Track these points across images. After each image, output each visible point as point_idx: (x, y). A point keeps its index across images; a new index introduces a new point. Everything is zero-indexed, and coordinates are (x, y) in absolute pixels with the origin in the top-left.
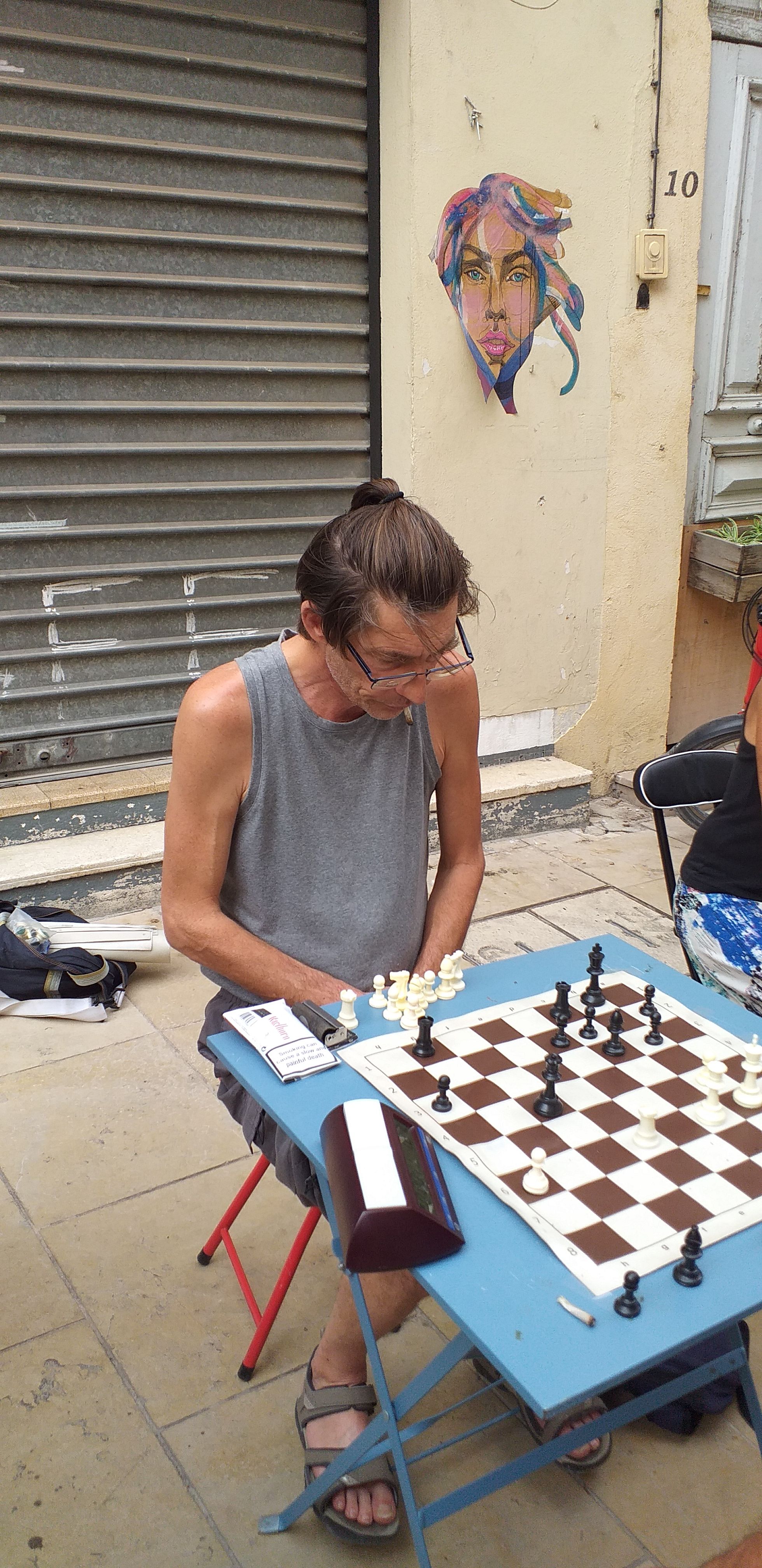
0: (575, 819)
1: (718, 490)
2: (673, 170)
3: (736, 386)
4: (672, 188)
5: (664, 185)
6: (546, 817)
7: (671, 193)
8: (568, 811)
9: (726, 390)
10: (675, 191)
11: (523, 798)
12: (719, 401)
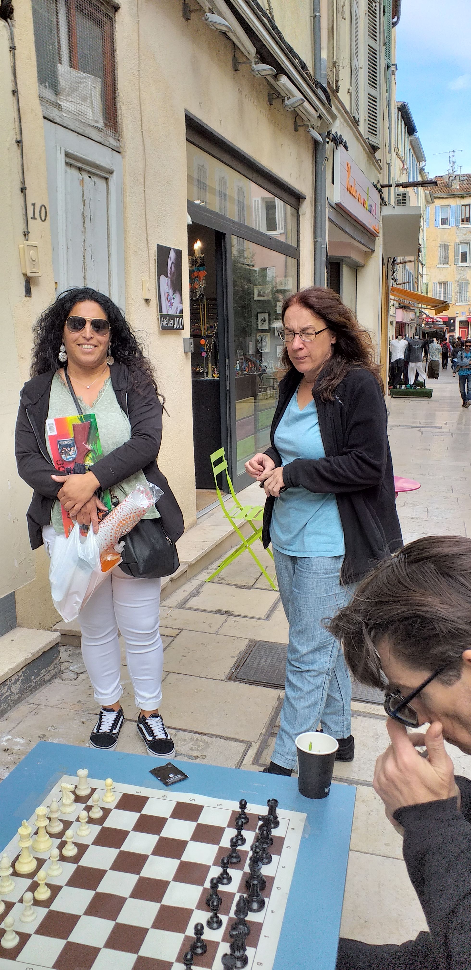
0: (54, 672)
2: (33, 202)
5: (30, 212)
6: (39, 678)
7: (34, 218)
8: (50, 668)
10: (36, 216)
11: (24, 669)
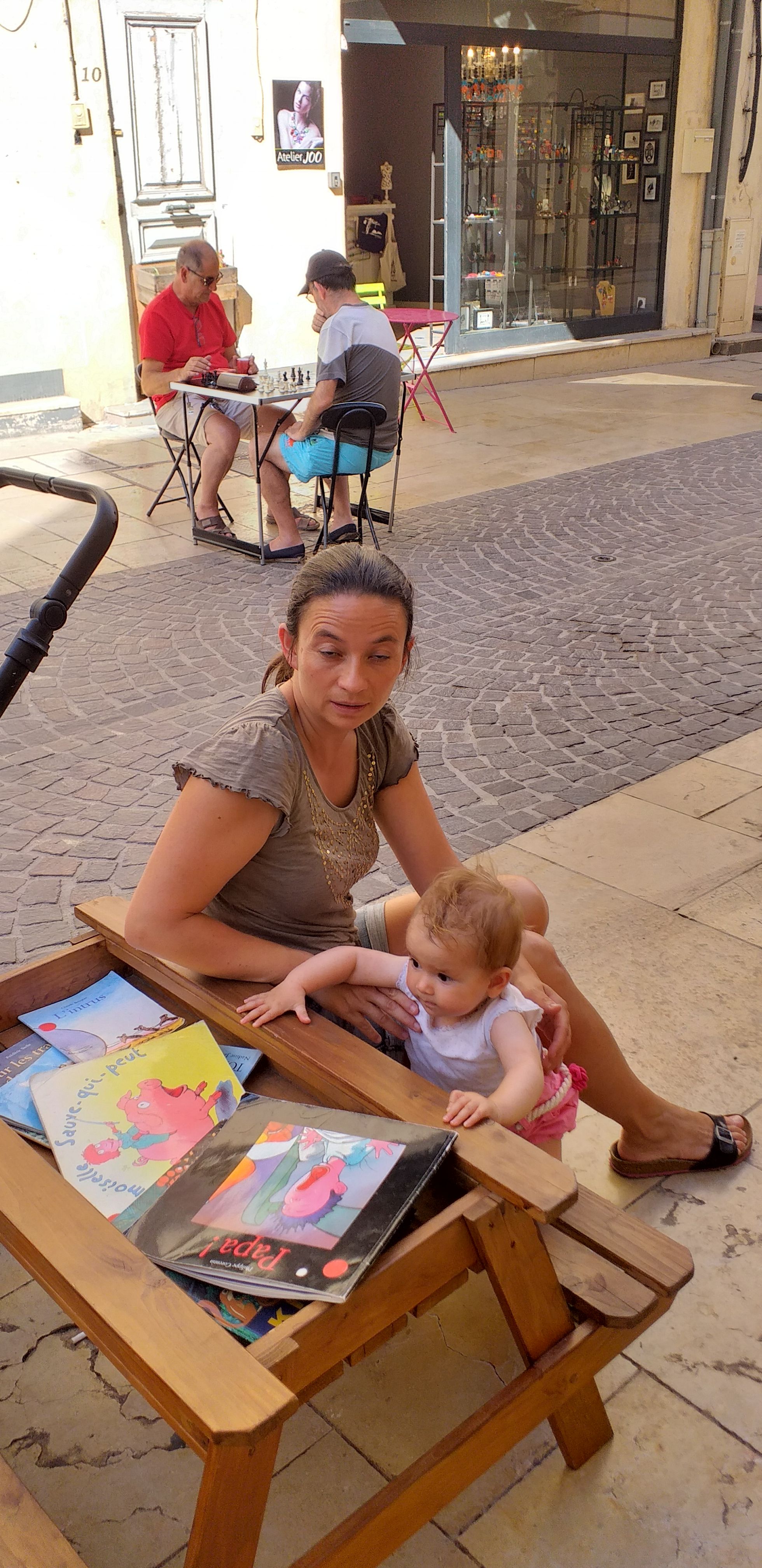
0: (73, 426)
1: (148, 245)
2: (85, 67)
3: (148, 185)
4: (86, 77)
5: (80, 75)
6: (55, 425)
7: (86, 80)
8: (68, 422)
9: (143, 188)
10: (87, 78)
11: (40, 413)
12: (138, 195)
